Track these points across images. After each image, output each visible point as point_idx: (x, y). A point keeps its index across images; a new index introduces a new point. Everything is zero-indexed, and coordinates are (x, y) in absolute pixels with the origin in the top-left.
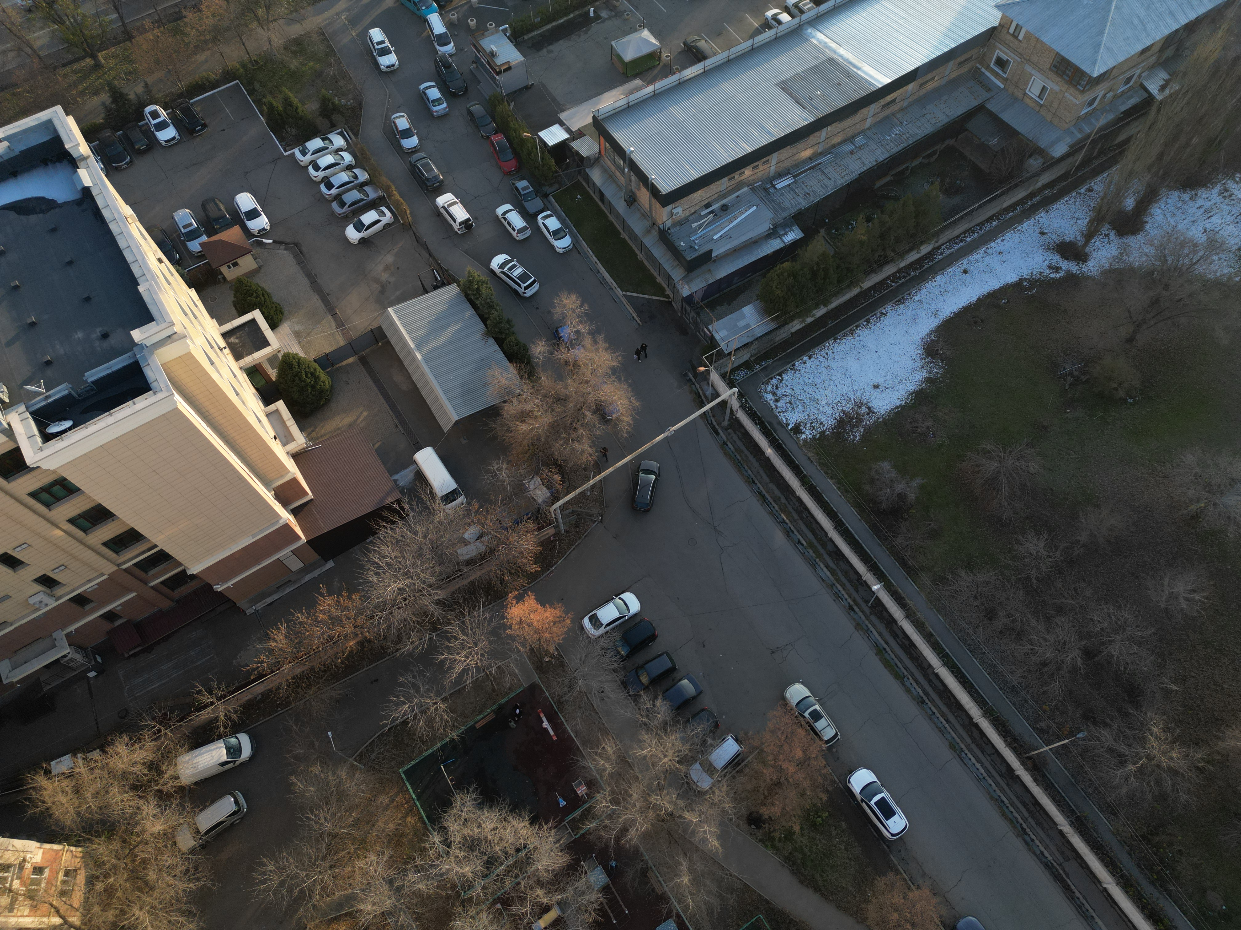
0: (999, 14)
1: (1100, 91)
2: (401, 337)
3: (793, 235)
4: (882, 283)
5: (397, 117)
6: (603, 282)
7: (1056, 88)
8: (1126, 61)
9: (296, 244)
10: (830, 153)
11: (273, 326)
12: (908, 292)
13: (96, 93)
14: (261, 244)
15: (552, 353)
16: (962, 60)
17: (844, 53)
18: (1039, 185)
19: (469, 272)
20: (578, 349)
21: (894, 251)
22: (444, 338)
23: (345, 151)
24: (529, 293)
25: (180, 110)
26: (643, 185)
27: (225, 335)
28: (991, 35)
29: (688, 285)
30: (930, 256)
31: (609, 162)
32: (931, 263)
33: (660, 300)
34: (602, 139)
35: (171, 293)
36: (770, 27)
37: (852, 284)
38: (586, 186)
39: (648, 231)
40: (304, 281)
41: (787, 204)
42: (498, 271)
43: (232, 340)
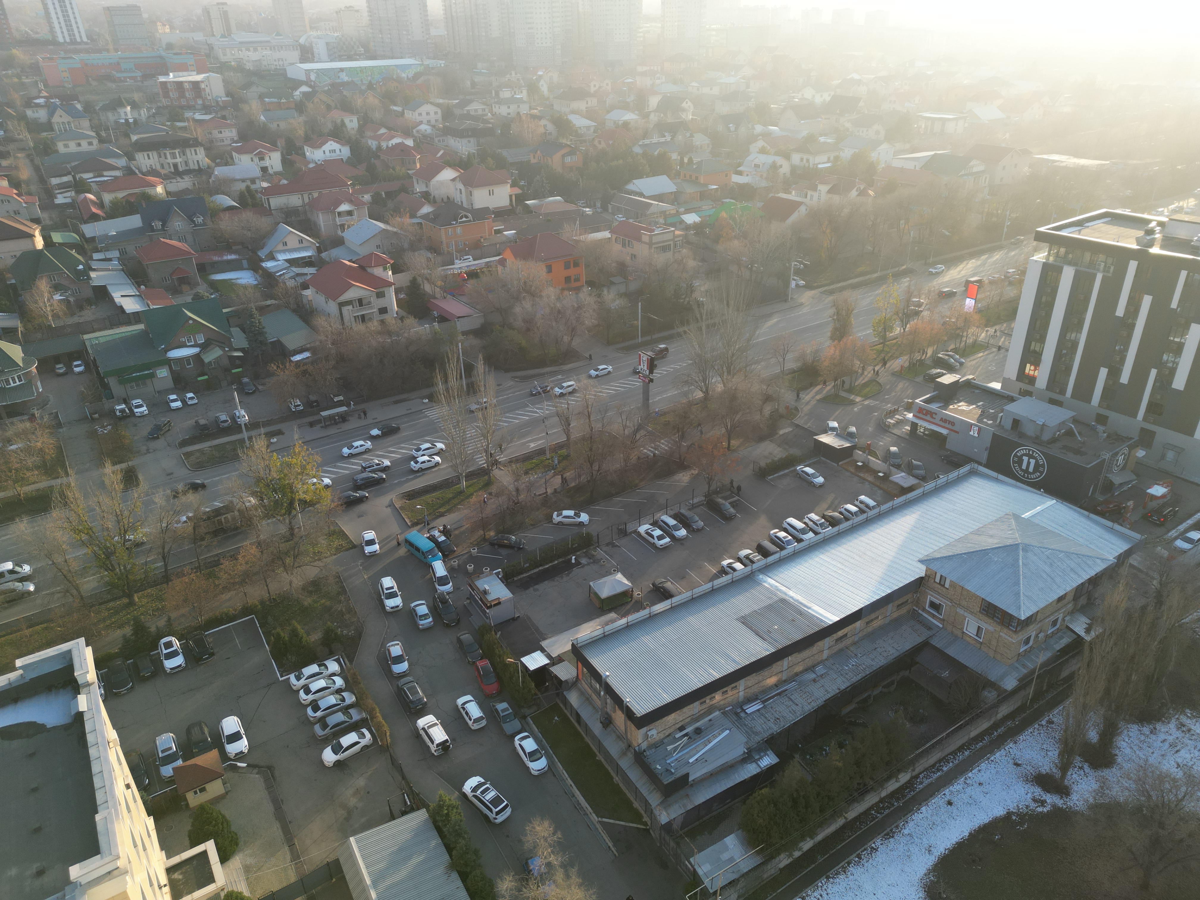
0: (923, 568)
1: (1032, 631)
2: (358, 872)
3: (768, 760)
4: (866, 813)
5: (392, 645)
6: (577, 807)
7: (991, 628)
8: (1046, 607)
9: (270, 768)
10: (794, 681)
11: (224, 859)
12: (895, 825)
13: (120, 627)
14: (235, 768)
15: (520, 890)
16: (900, 603)
17: (794, 595)
18: (1000, 716)
19: (441, 796)
20: (549, 886)
21: (872, 779)
22: (404, 872)
23: (338, 675)
24: (500, 819)
25: (194, 642)
26: (619, 707)
27: (170, 871)
28: (920, 584)
29: (666, 811)
30: (909, 785)
31: (586, 686)
32: (912, 793)
33: (637, 828)
34: (580, 664)
35: (128, 821)
36: (726, 573)
37: (836, 814)
38: (564, 708)
39: (624, 754)
40: (268, 807)
41: (759, 729)
42: (470, 794)
43: (177, 876)
